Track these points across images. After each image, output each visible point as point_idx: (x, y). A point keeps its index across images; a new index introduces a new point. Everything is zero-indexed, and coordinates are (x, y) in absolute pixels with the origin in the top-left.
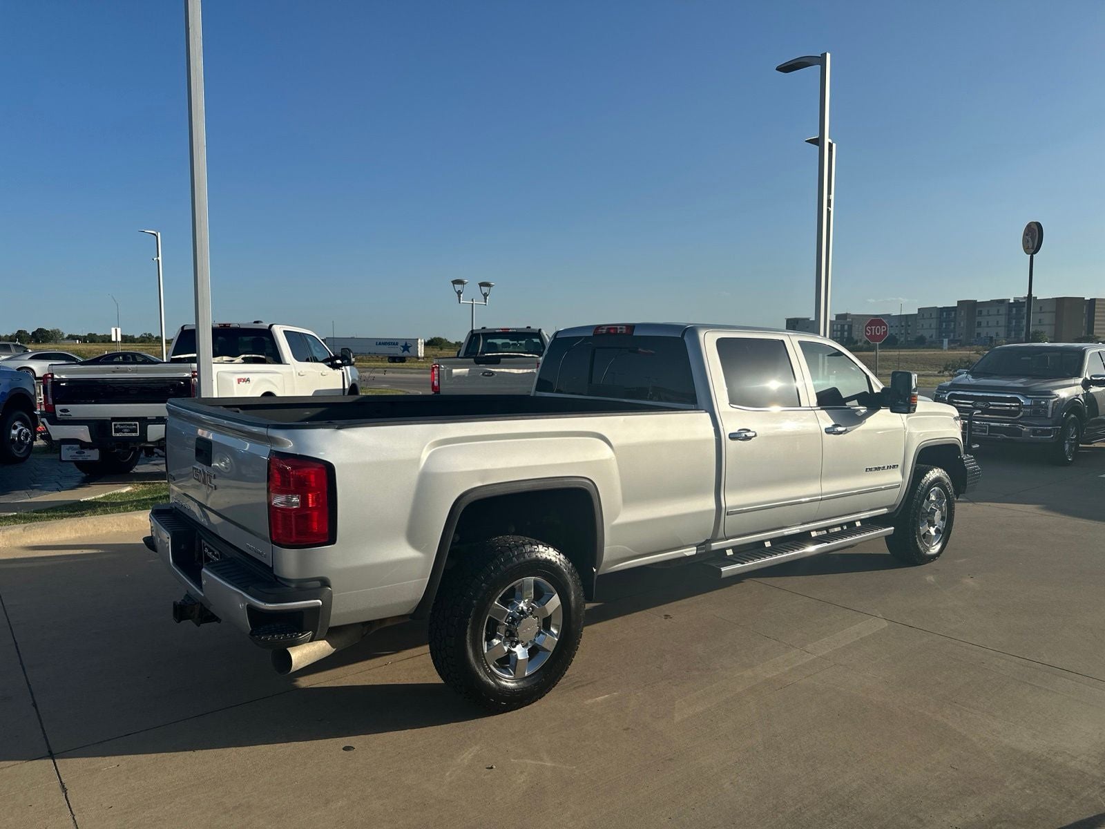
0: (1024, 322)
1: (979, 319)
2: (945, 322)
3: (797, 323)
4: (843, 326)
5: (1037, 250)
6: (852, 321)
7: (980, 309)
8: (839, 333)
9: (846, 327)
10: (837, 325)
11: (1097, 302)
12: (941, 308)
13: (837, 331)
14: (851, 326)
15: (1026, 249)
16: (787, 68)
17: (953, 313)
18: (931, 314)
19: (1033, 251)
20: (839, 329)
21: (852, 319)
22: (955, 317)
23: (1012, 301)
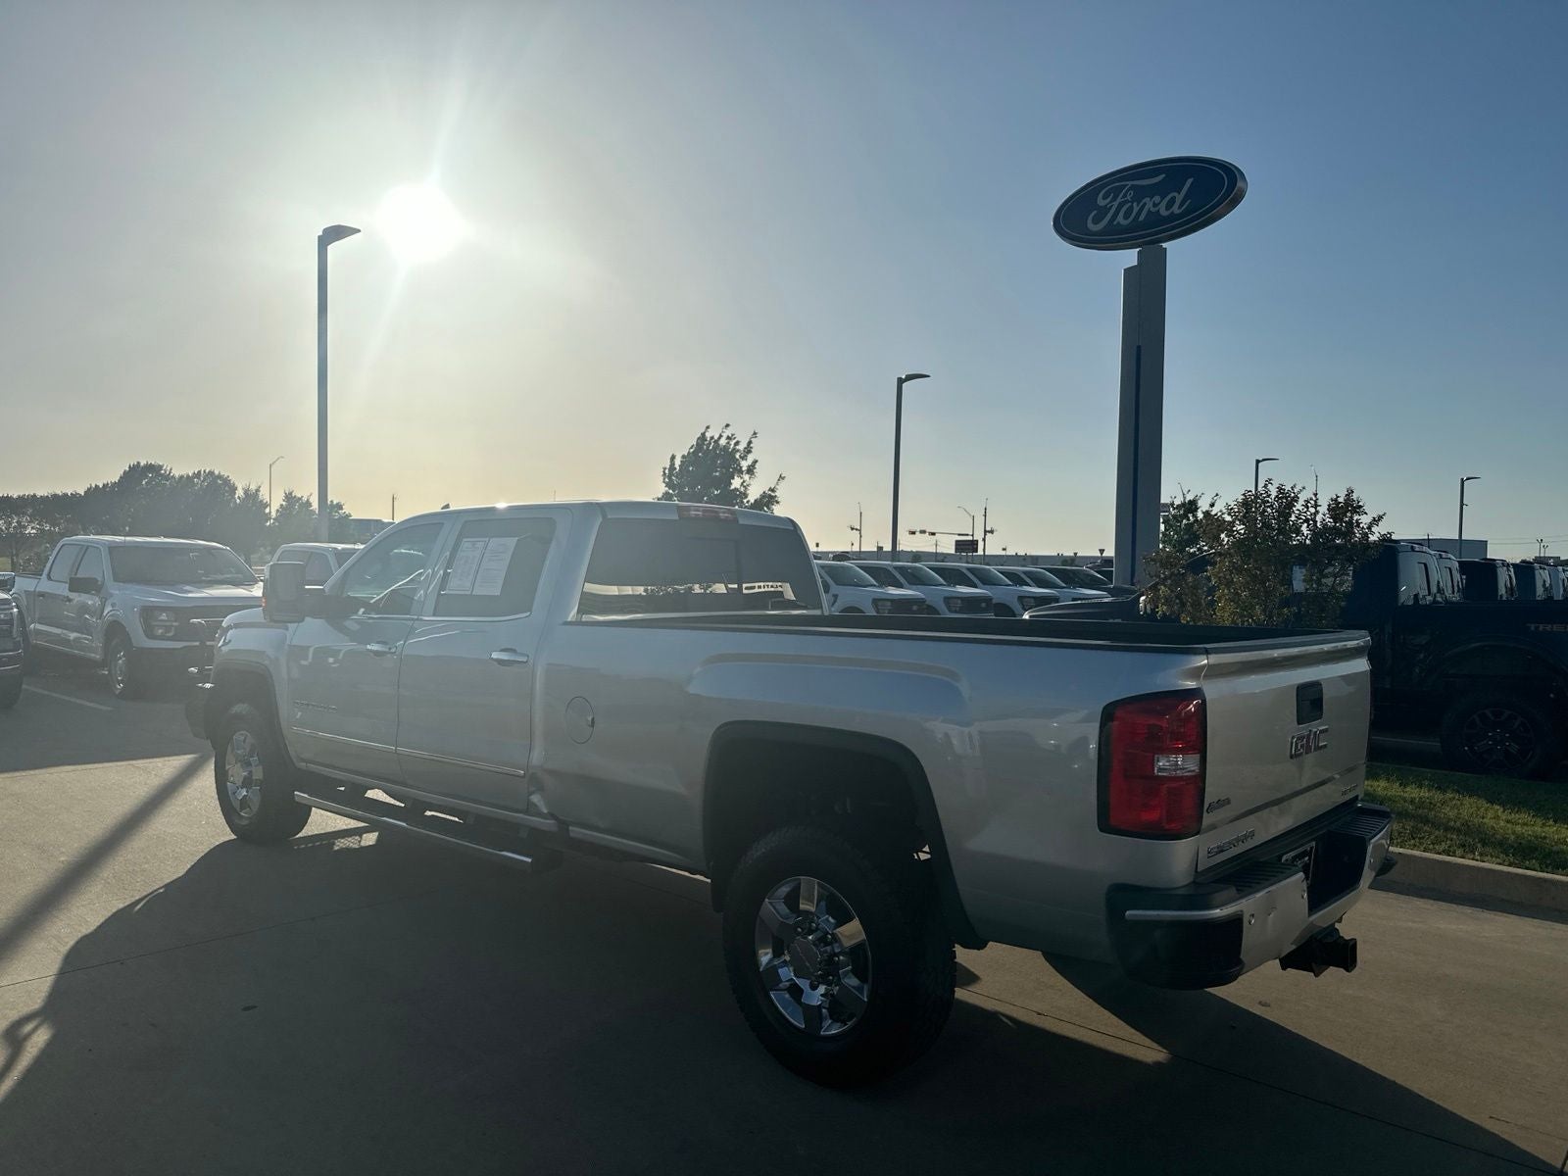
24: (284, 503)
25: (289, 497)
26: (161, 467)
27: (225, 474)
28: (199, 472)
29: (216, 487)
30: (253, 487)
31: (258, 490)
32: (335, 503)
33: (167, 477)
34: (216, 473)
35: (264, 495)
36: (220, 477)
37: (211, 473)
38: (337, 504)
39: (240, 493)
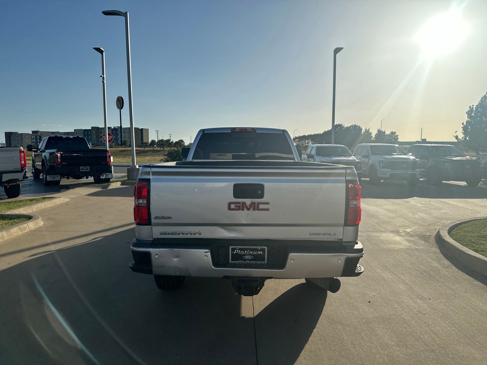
0: (119, 136)
1: (100, 135)
2: (87, 136)
3: (12, 135)
4: (36, 137)
5: (122, 108)
6: (41, 135)
7: (101, 131)
8: (35, 140)
9: (38, 137)
10: (33, 136)
11: (143, 130)
12: (84, 130)
13: (34, 139)
14: (41, 136)
15: (118, 107)
16: (106, 13)
17: (90, 132)
18: (80, 132)
19: (120, 108)
20: (35, 138)
21: (41, 133)
22: (91, 134)
23: (113, 128)
24: (377, 133)
25: (379, 131)
26: (341, 125)
27: (359, 125)
28: (352, 125)
29: (356, 129)
30: (368, 129)
31: (369, 129)
32: (393, 132)
33: (343, 127)
34: (357, 125)
35: (371, 131)
36: (358, 126)
37: (355, 125)
38: (394, 132)
39: (363, 130)
